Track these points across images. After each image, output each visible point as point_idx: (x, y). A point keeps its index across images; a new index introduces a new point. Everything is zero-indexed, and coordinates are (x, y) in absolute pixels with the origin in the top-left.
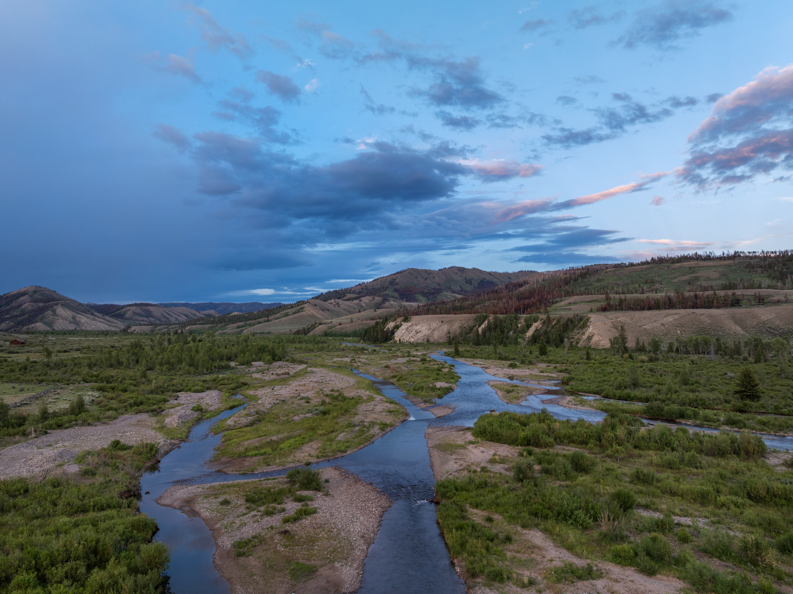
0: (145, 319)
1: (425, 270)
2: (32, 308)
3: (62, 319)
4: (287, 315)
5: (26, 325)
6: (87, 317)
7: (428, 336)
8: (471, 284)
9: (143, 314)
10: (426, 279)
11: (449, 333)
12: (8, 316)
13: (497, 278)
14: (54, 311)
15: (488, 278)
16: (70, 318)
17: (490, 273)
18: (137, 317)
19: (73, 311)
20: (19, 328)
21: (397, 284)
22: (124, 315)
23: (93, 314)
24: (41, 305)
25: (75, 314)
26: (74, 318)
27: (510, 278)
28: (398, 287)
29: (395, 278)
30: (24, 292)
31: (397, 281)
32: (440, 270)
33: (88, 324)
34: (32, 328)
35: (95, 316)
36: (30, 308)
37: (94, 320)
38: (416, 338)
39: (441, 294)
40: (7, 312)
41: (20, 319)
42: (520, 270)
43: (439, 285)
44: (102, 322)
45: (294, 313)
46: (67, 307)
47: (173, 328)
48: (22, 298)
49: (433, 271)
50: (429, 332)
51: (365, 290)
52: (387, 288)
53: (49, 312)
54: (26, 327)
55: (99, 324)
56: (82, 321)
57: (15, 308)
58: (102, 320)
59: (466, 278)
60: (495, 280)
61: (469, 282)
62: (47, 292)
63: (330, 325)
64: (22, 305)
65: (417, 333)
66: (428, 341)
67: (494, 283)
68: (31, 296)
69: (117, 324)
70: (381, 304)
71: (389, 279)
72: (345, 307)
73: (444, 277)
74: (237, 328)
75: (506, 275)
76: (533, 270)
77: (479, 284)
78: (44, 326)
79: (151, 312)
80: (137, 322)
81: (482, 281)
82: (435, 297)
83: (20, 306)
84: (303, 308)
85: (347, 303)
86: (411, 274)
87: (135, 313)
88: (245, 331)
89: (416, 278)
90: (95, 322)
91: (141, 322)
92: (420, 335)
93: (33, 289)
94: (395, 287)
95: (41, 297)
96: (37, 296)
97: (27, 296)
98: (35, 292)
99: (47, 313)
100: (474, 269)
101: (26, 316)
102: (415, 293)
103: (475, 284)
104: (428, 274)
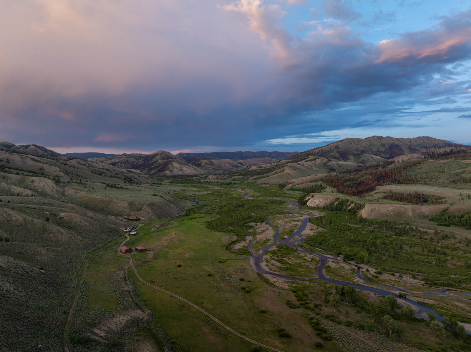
0: (210, 166)
1: (357, 139)
2: (162, 162)
3: (176, 168)
4: (277, 173)
5: (162, 172)
6: (186, 167)
7: (319, 204)
8: (385, 147)
9: (210, 163)
10: (357, 144)
11: (326, 204)
12: (153, 166)
13: (402, 142)
14: (172, 165)
15: (396, 143)
16: (179, 168)
17: (398, 139)
18: (207, 165)
19: (180, 164)
20: (159, 174)
21: (339, 148)
22: (201, 164)
23: (188, 165)
24: (166, 160)
25: (181, 166)
26: (180, 168)
27: (411, 142)
28: (339, 150)
29: (338, 145)
30: (157, 154)
31: (339, 146)
32: (366, 138)
33: (187, 171)
34: (165, 173)
35: (189, 166)
36: (161, 162)
37: (189, 168)
38: (314, 205)
39: (363, 155)
40: (152, 164)
41: (159, 168)
42: (418, 136)
43: (365, 148)
44: (192, 169)
45: (280, 172)
46: (177, 162)
47: (226, 177)
48: (157, 157)
49: (362, 139)
50: (319, 203)
51: (321, 152)
52: (333, 150)
53: (170, 165)
54: (162, 173)
55: (191, 170)
56: (184, 169)
57: (154, 163)
58: (192, 168)
59: (382, 143)
60: (400, 144)
61: (383, 145)
62: (167, 154)
63: (294, 184)
64: (158, 161)
65: (315, 203)
66: (318, 206)
67: (399, 146)
68: (160, 156)
69: (199, 170)
70: (326, 163)
71: (335, 145)
72: (307, 166)
73: (368, 143)
74: (254, 179)
75: (409, 140)
76: (428, 136)
77: (389, 147)
78: (169, 172)
79: (213, 162)
80: (207, 168)
81: (392, 145)
82: (360, 157)
83: (157, 161)
84: (284, 169)
85: (308, 163)
86: (348, 141)
87: (206, 163)
88: (258, 182)
89: (351, 144)
90: (189, 170)
91: (209, 168)
92: (315, 204)
93: (160, 152)
94: (338, 150)
95: (164, 156)
96: (163, 155)
97: (159, 156)
98: (162, 154)
99: (169, 165)
100: (388, 137)
101: (161, 167)
102: (349, 154)
103: (387, 146)
104: (359, 141)
